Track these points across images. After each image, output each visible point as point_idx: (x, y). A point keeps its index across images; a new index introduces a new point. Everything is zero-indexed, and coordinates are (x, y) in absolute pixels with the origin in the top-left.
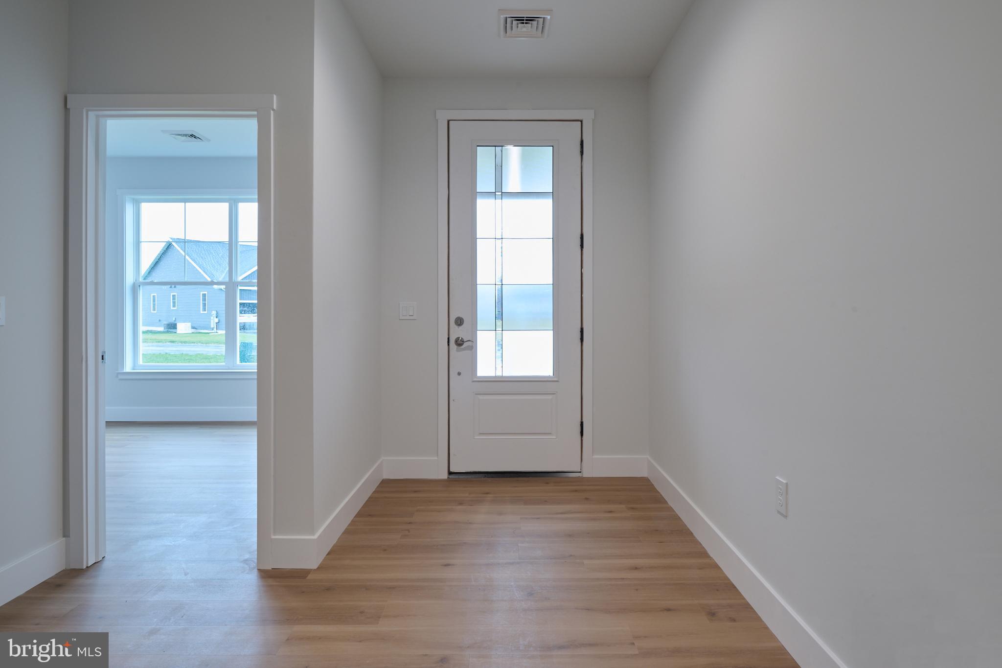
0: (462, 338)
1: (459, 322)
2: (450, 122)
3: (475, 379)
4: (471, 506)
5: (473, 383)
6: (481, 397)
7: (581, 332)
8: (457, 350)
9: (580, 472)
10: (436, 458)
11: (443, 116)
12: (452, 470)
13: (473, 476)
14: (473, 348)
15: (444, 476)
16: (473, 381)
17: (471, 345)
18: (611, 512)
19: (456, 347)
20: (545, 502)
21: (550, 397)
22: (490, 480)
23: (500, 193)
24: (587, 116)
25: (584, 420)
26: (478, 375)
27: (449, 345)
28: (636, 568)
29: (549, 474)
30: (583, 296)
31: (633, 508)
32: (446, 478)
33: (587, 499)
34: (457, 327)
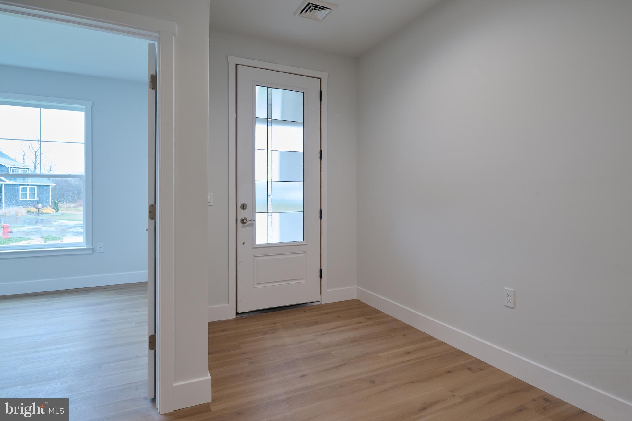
0: (245, 218)
1: (244, 207)
2: (238, 66)
3: (255, 247)
4: (273, 333)
5: (254, 249)
6: (259, 259)
7: (320, 212)
8: (242, 227)
9: (320, 301)
10: (228, 305)
11: (233, 60)
12: (239, 311)
13: (253, 313)
14: (253, 225)
15: (233, 316)
16: (254, 248)
17: (252, 223)
18: (360, 323)
19: (241, 224)
20: (316, 323)
21: (302, 255)
22: (266, 314)
23: (271, 120)
24: (324, 76)
25: (322, 268)
26: (256, 244)
27: (236, 223)
28: (409, 353)
29: (300, 305)
30: (321, 189)
31: (370, 318)
32: (235, 317)
33: (339, 317)
34: (242, 210)
